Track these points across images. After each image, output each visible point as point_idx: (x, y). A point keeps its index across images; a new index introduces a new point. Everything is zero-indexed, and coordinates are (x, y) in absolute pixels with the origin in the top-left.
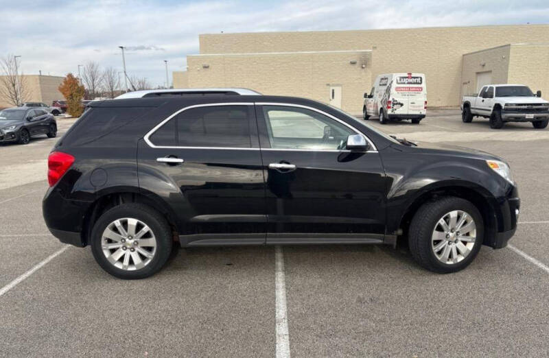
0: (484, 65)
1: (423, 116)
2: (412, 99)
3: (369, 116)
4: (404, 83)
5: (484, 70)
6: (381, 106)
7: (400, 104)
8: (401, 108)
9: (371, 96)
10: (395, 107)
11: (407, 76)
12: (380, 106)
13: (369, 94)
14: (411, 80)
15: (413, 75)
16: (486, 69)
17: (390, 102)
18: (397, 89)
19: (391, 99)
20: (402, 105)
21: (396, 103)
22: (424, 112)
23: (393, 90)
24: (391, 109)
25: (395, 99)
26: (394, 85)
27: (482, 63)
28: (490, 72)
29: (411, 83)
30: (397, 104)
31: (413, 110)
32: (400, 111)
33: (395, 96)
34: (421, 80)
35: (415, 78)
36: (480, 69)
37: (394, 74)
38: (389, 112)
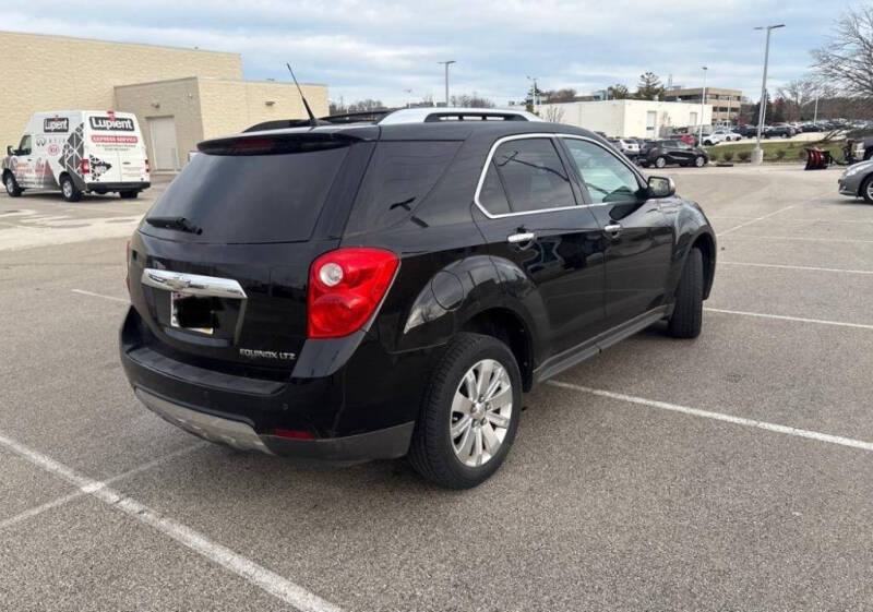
0: (157, 107)
1: (146, 185)
2: (124, 156)
3: (23, 189)
4: (105, 129)
5: (159, 115)
6: (62, 169)
7: (104, 164)
8: (109, 172)
9: (20, 152)
10: (97, 170)
11: (107, 116)
12: (57, 171)
13: (16, 147)
14: (116, 124)
15: (118, 115)
16: (163, 111)
17: (85, 161)
18: (94, 138)
19: (86, 156)
20: (109, 166)
21: (97, 164)
22: (147, 179)
23: (87, 140)
24: (91, 175)
25: (95, 156)
26: (88, 132)
27: (155, 102)
28: (172, 117)
29: (116, 129)
30: (99, 165)
31: (130, 175)
32: (106, 177)
33: (92, 150)
34: (132, 124)
35: (121, 120)
36: (152, 112)
37: (84, 112)
38: (88, 179)
